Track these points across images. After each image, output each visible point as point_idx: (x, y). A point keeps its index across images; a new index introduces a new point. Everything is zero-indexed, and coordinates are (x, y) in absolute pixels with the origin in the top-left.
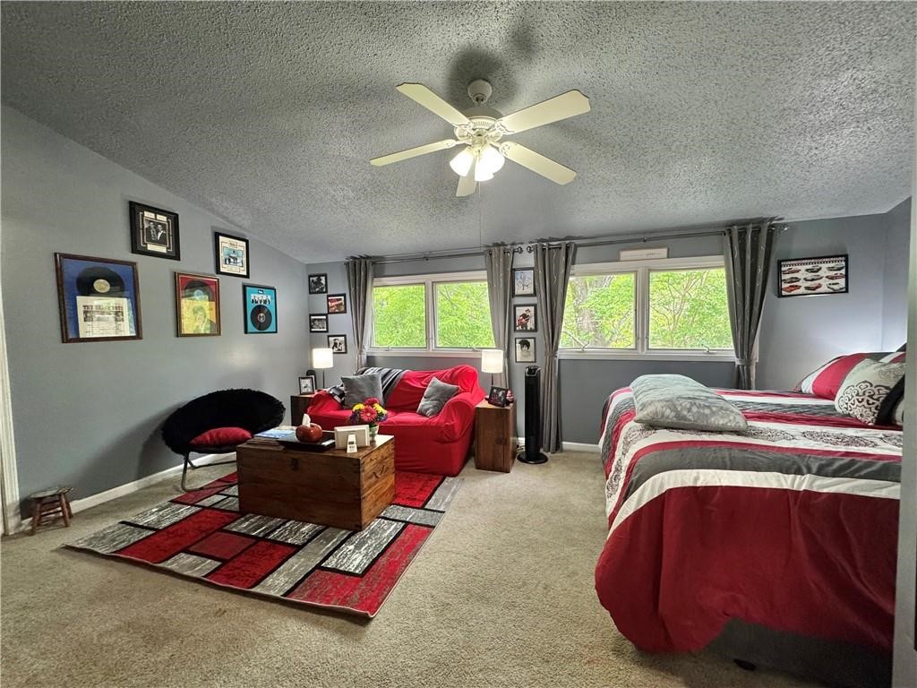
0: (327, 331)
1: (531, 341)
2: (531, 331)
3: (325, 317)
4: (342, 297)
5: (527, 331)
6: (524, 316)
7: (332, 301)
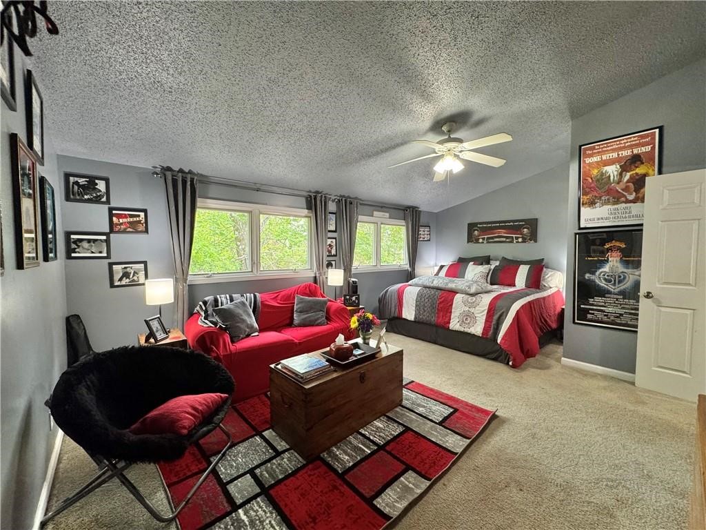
0: (108, 257)
1: (333, 263)
2: (334, 256)
3: (104, 237)
4: (142, 214)
5: (331, 256)
6: (330, 245)
7: (119, 216)
